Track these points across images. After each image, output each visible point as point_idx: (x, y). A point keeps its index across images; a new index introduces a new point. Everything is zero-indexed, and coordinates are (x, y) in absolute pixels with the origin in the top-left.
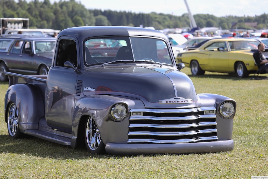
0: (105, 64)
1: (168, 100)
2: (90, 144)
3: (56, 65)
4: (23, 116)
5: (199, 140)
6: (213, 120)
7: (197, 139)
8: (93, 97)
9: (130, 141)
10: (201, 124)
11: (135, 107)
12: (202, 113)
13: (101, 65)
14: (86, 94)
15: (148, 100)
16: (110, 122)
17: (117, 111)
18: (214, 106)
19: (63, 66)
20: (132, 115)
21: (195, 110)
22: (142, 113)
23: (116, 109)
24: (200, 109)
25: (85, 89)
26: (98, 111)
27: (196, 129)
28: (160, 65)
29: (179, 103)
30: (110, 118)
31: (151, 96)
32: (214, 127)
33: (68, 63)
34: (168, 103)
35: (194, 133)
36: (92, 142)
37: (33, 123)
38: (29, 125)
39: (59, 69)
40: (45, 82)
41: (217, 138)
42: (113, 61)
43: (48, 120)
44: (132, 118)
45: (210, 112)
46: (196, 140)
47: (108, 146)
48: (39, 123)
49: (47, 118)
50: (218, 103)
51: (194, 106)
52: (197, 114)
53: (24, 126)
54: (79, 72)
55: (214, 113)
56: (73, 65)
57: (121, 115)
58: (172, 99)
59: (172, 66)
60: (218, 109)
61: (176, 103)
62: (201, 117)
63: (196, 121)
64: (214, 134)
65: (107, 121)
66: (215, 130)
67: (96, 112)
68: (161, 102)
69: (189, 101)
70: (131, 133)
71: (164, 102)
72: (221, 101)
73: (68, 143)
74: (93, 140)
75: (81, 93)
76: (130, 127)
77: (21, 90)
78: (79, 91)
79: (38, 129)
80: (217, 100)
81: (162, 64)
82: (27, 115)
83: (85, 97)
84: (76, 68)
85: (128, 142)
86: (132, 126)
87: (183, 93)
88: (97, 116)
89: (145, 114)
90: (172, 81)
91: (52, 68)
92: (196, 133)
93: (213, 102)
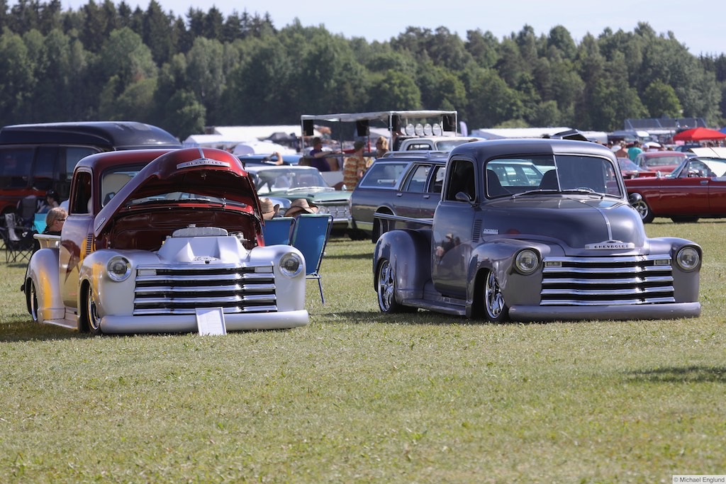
0: (516, 195)
1: (598, 245)
2: (491, 310)
3: (447, 199)
4: (401, 281)
5: (646, 302)
6: (668, 273)
7: (643, 300)
8: (496, 242)
9: (544, 302)
10: (647, 280)
11: (550, 255)
12: (650, 263)
13: (510, 197)
14: (486, 239)
15: (569, 245)
16: (514, 275)
17: (524, 260)
18: (669, 253)
19: (456, 200)
20: (546, 266)
21: (638, 259)
22: (561, 263)
23: (523, 257)
24: (646, 258)
25: (484, 232)
26: (501, 262)
27: (642, 286)
28: (600, 197)
29: (615, 248)
30: (514, 270)
31: (575, 240)
32: (669, 284)
33: (461, 195)
34: (598, 248)
35: (637, 291)
36: (494, 307)
37: (415, 290)
38: (409, 292)
39: (451, 204)
40: (431, 226)
41: (674, 300)
42: (527, 192)
43: (436, 283)
44: (547, 270)
45: (661, 262)
46: (641, 302)
47: (512, 310)
48: (423, 289)
49: (434, 282)
50: (675, 249)
51: (638, 254)
52: (642, 264)
53: (402, 294)
54: (477, 208)
55: (669, 263)
56: (468, 198)
57: (529, 266)
58: (604, 243)
59: (620, 198)
60: (675, 258)
61: (610, 248)
62: (647, 269)
63: (642, 275)
64: (670, 294)
65: (511, 274)
66: (671, 289)
67: (497, 264)
68: (589, 247)
69: (631, 245)
70: (546, 292)
71: (591, 247)
72: (679, 246)
73: (461, 312)
74: (495, 304)
75: (480, 239)
76: (543, 282)
77: (398, 239)
78: (476, 236)
79: (423, 299)
80: (673, 245)
81: (603, 194)
82: (406, 278)
83: (484, 242)
84: (473, 202)
85: (541, 304)
86: (547, 281)
87: (622, 235)
88: (499, 270)
89: (565, 265)
90: (606, 219)
91: (441, 203)
92: (641, 292)
93: (668, 248)
